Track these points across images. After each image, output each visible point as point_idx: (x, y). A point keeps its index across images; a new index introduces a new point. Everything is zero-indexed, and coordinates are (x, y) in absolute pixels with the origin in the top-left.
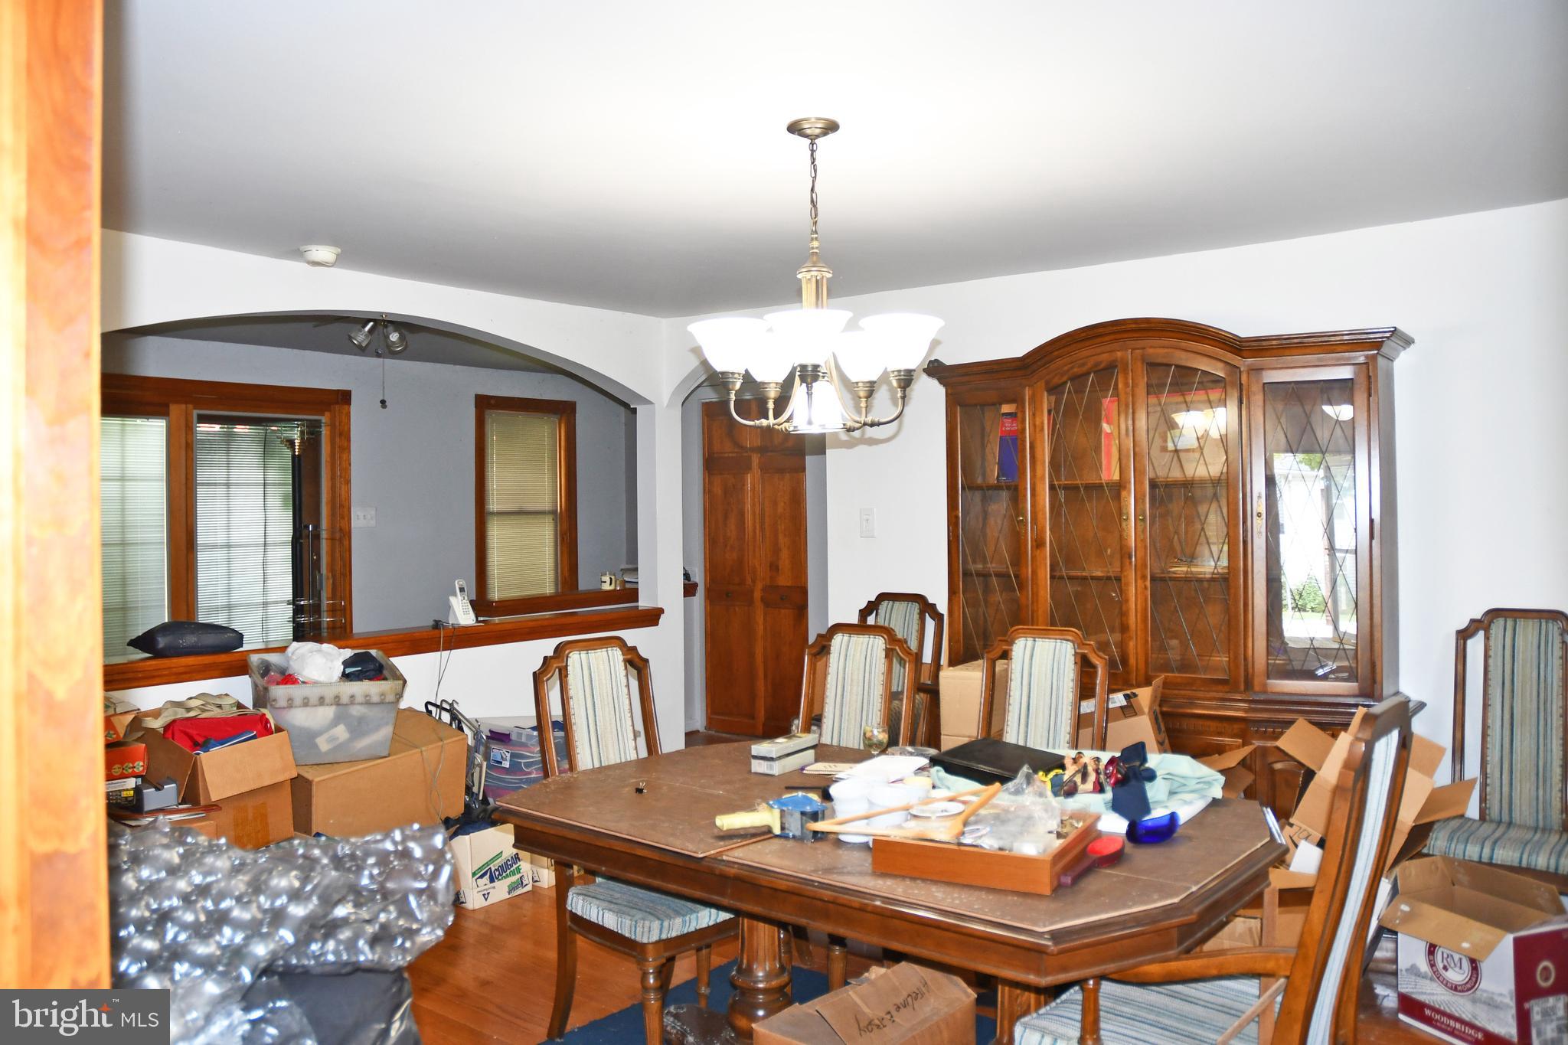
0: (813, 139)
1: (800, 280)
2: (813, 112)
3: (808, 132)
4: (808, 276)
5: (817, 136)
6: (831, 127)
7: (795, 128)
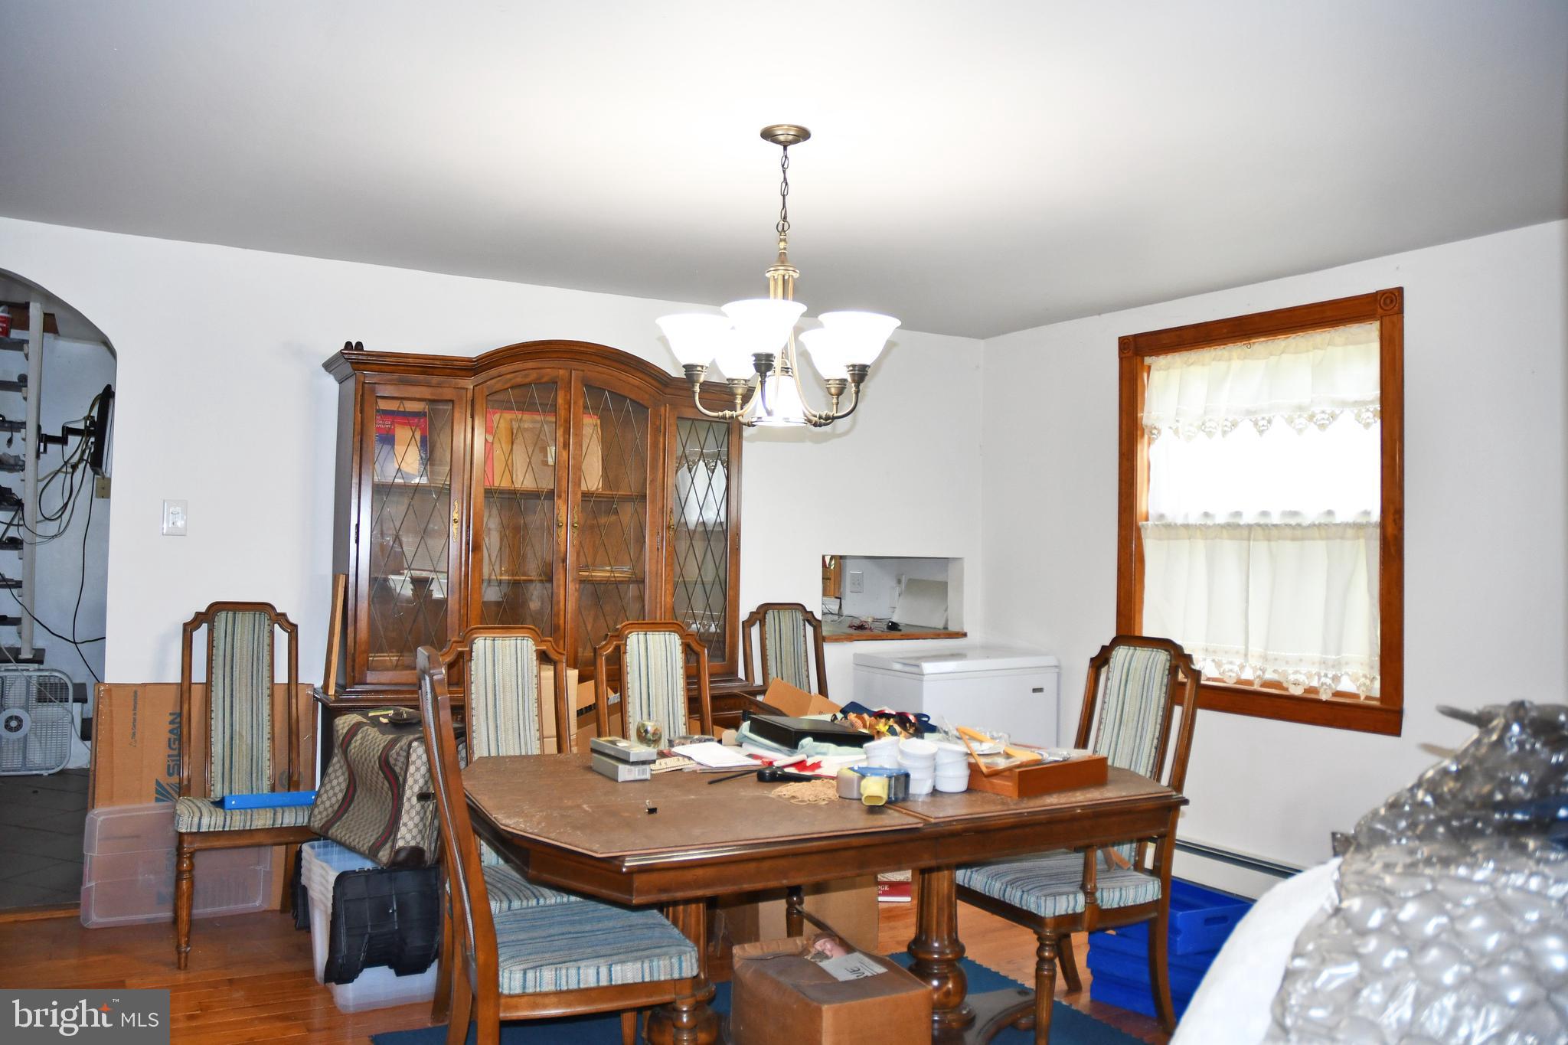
0: (785, 145)
1: (769, 279)
2: (785, 118)
3: (782, 138)
4: (776, 274)
5: (791, 143)
6: (803, 135)
7: (768, 135)
